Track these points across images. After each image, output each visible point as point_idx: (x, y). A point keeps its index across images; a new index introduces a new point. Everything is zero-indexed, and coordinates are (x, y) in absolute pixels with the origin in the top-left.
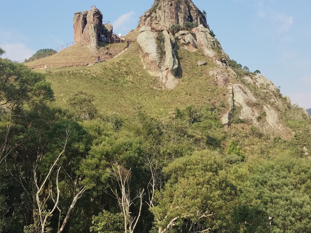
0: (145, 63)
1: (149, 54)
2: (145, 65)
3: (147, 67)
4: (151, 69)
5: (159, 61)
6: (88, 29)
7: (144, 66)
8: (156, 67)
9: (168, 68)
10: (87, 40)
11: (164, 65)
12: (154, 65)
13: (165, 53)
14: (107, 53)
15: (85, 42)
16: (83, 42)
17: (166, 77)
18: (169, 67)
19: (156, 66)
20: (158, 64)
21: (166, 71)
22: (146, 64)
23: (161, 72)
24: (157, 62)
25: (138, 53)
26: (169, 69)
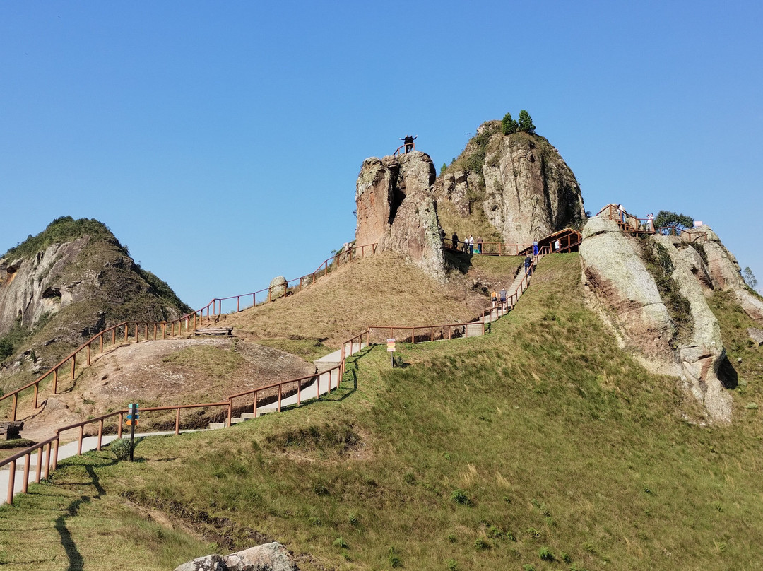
0: (623, 331)
1: (641, 305)
2: (623, 337)
3: (629, 342)
4: (647, 351)
5: (674, 330)
6: (417, 212)
7: (619, 339)
8: (662, 347)
9: (710, 355)
10: (413, 244)
11: (692, 344)
12: (658, 339)
13: (687, 306)
14: (476, 286)
15: (406, 249)
16: (400, 247)
17: (701, 381)
18: (714, 351)
19: (664, 343)
20: (669, 339)
21: (700, 364)
22: (626, 333)
23: (680, 362)
24: (669, 330)
25: (579, 294)
26: (714, 358)
